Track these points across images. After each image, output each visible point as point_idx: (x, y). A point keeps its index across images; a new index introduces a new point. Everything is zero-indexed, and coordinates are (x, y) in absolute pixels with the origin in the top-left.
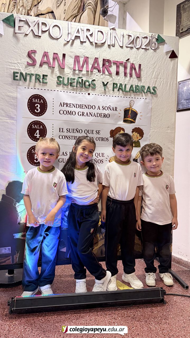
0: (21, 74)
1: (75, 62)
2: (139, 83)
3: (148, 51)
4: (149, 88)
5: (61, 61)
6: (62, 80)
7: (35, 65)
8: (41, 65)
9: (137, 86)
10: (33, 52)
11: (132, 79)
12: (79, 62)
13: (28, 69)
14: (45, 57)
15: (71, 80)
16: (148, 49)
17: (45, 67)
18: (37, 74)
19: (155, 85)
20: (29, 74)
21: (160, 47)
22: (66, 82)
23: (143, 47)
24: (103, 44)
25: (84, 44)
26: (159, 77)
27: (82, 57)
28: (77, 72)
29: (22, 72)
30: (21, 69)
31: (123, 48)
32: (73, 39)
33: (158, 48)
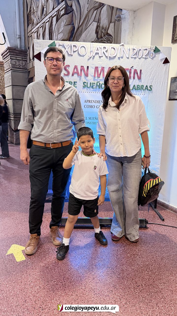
1: (95, 71)
2: (140, 83)
3: (147, 59)
4: (147, 86)
5: (86, 71)
6: (86, 84)
7: (69, 75)
8: (73, 75)
9: (138, 85)
10: (68, 66)
12: (98, 71)
14: (76, 69)
15: (92, 84)
16: (148, 58)
17: (76, 75)
18: (70, 81)
19: (151, 84)
21: (157, 55)
22: (89, 86)
23: (144, 57)
24: (115, 57)
25: (101, 58)
26: (155, 78)
27: (100, 68)
28: (96, 78)
31: (129, 59)
32: (94, 55)
33: (155, 56)
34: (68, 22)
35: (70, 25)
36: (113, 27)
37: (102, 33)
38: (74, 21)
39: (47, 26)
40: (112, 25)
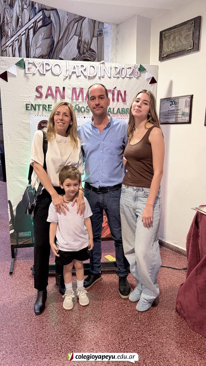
0: (32, 105)
1: (73, 93)
5: (62, 93)
7: (42, 97)
8: (46, 97)
10: (40, 87)
11: (118, 103)
12: (76, 93)
13: (36, 101)
14: (50, 90)
16: (132, 78)
17: (50, 98)
18: (44, 104)
20: (37, 105)
21: (142, 74)
23: (128, 76)
24: (95, 76)
25: (79, 77)
27: (78, 89)
28: (75, 101)
29: (32, 103)
30: (31, 101)
31: (111, 78)
32: (70, 75)
33: (140, 75)
34: (47, 34)
35: (49, 38)
36: (96, 42)
37: (85, 48)
38: (53, 34)
39: (23, 40)
40: (95, 39)
